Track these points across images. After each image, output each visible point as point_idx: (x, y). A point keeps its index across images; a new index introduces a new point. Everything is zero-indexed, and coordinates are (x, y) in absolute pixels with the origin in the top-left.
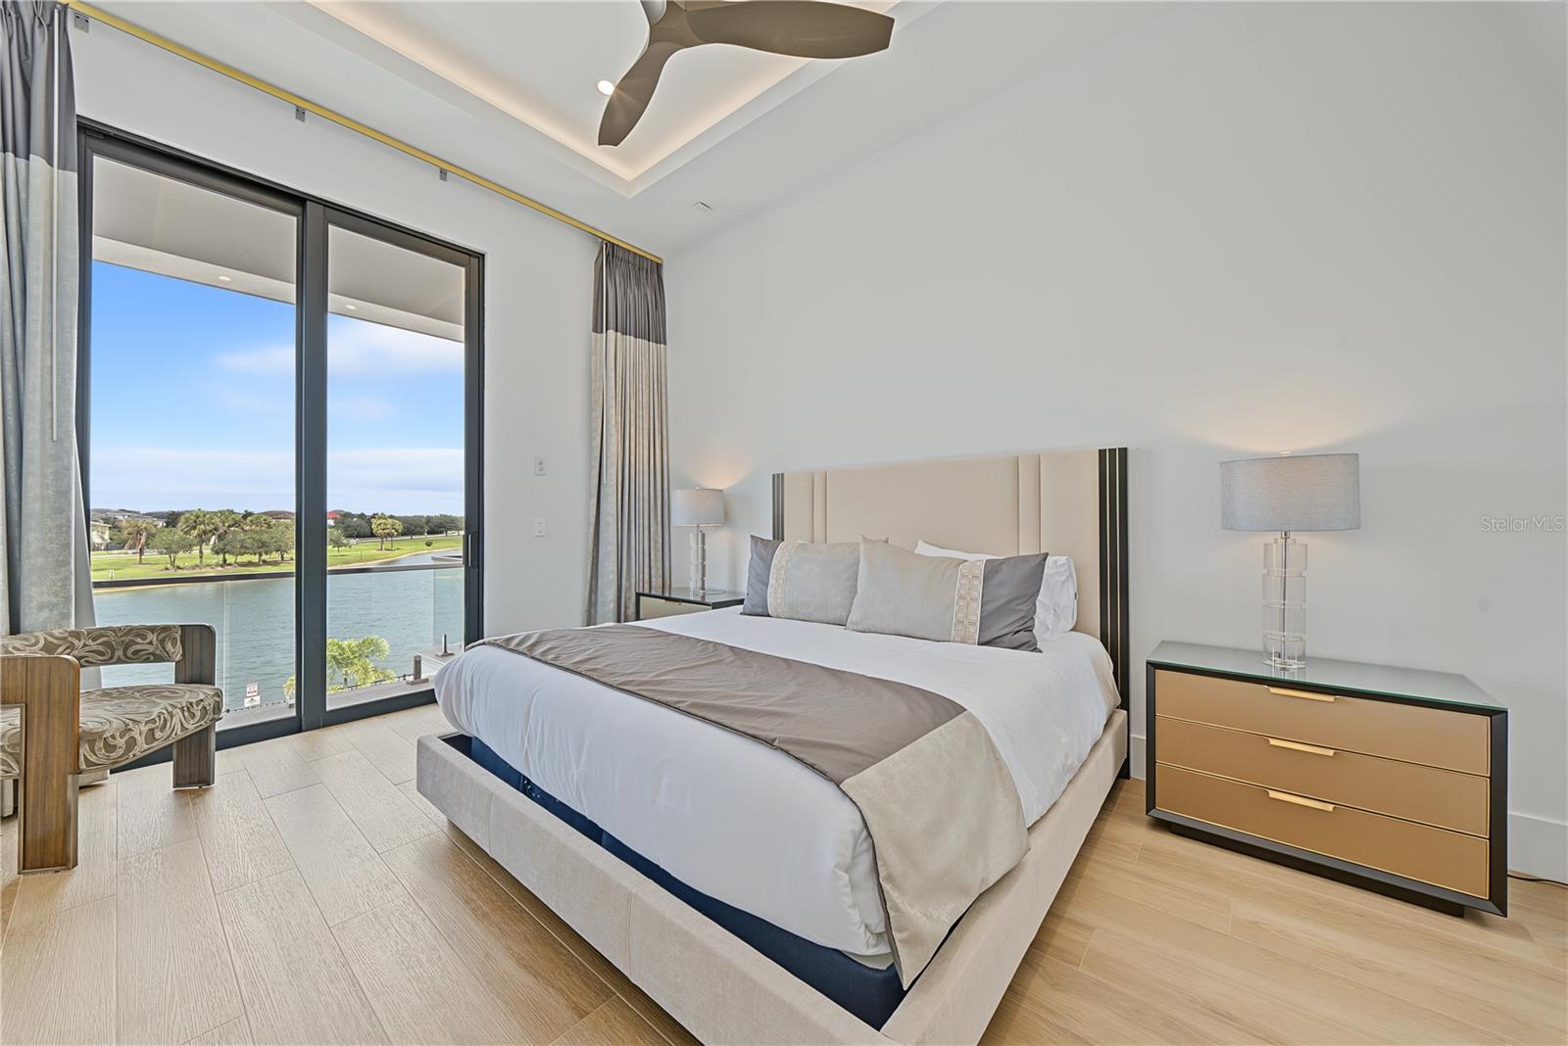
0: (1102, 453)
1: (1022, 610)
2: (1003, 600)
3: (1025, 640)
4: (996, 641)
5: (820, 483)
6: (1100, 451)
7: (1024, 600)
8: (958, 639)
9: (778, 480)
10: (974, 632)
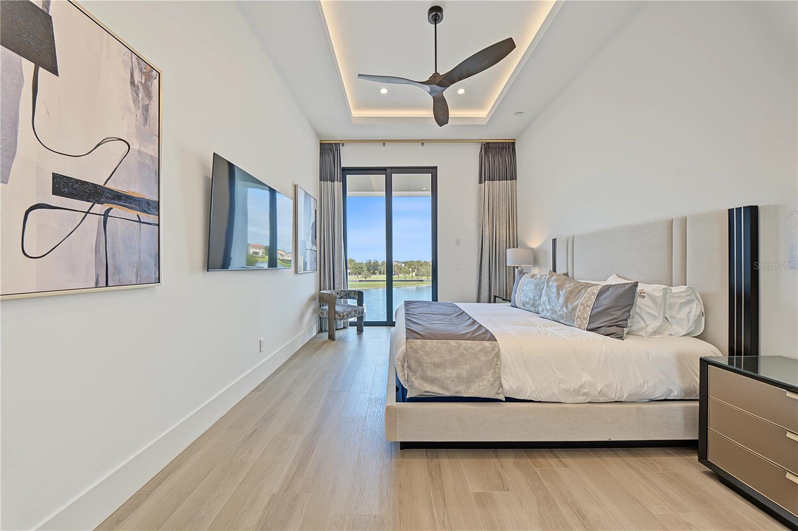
0: (731, 211)
1: (616, 314)
2: (603, 308)
3: (614, 332)
4: (598, 329)
5: (571, 242)
6: (729, 210)
7: (619, 308)
8: (577, 326)
9: (554, 241)
10: (586, 323)
